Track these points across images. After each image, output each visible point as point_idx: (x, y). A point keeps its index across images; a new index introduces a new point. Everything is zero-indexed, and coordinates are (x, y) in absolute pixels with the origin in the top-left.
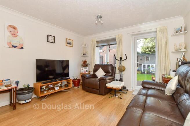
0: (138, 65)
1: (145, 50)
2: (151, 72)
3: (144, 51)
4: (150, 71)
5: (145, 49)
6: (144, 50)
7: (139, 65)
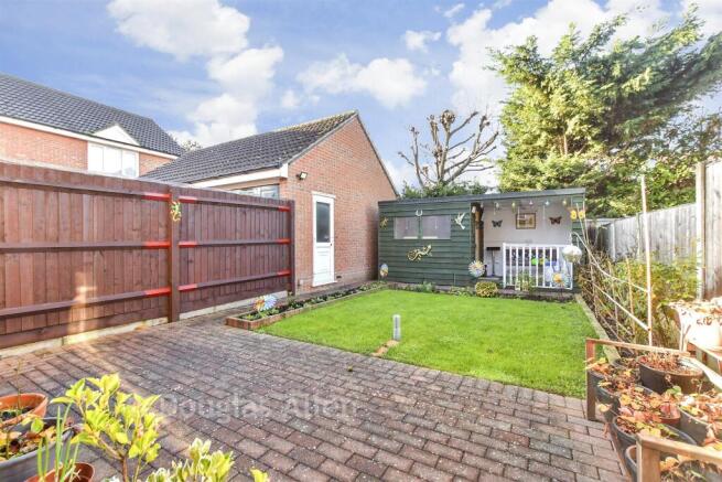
0: (485, 252)
1: (517, 177)
2: (544, 286)
3: (508, 185)
4: (540, 283)
5: (517, 172)
6: (512, 175)
7: (488, 249)
